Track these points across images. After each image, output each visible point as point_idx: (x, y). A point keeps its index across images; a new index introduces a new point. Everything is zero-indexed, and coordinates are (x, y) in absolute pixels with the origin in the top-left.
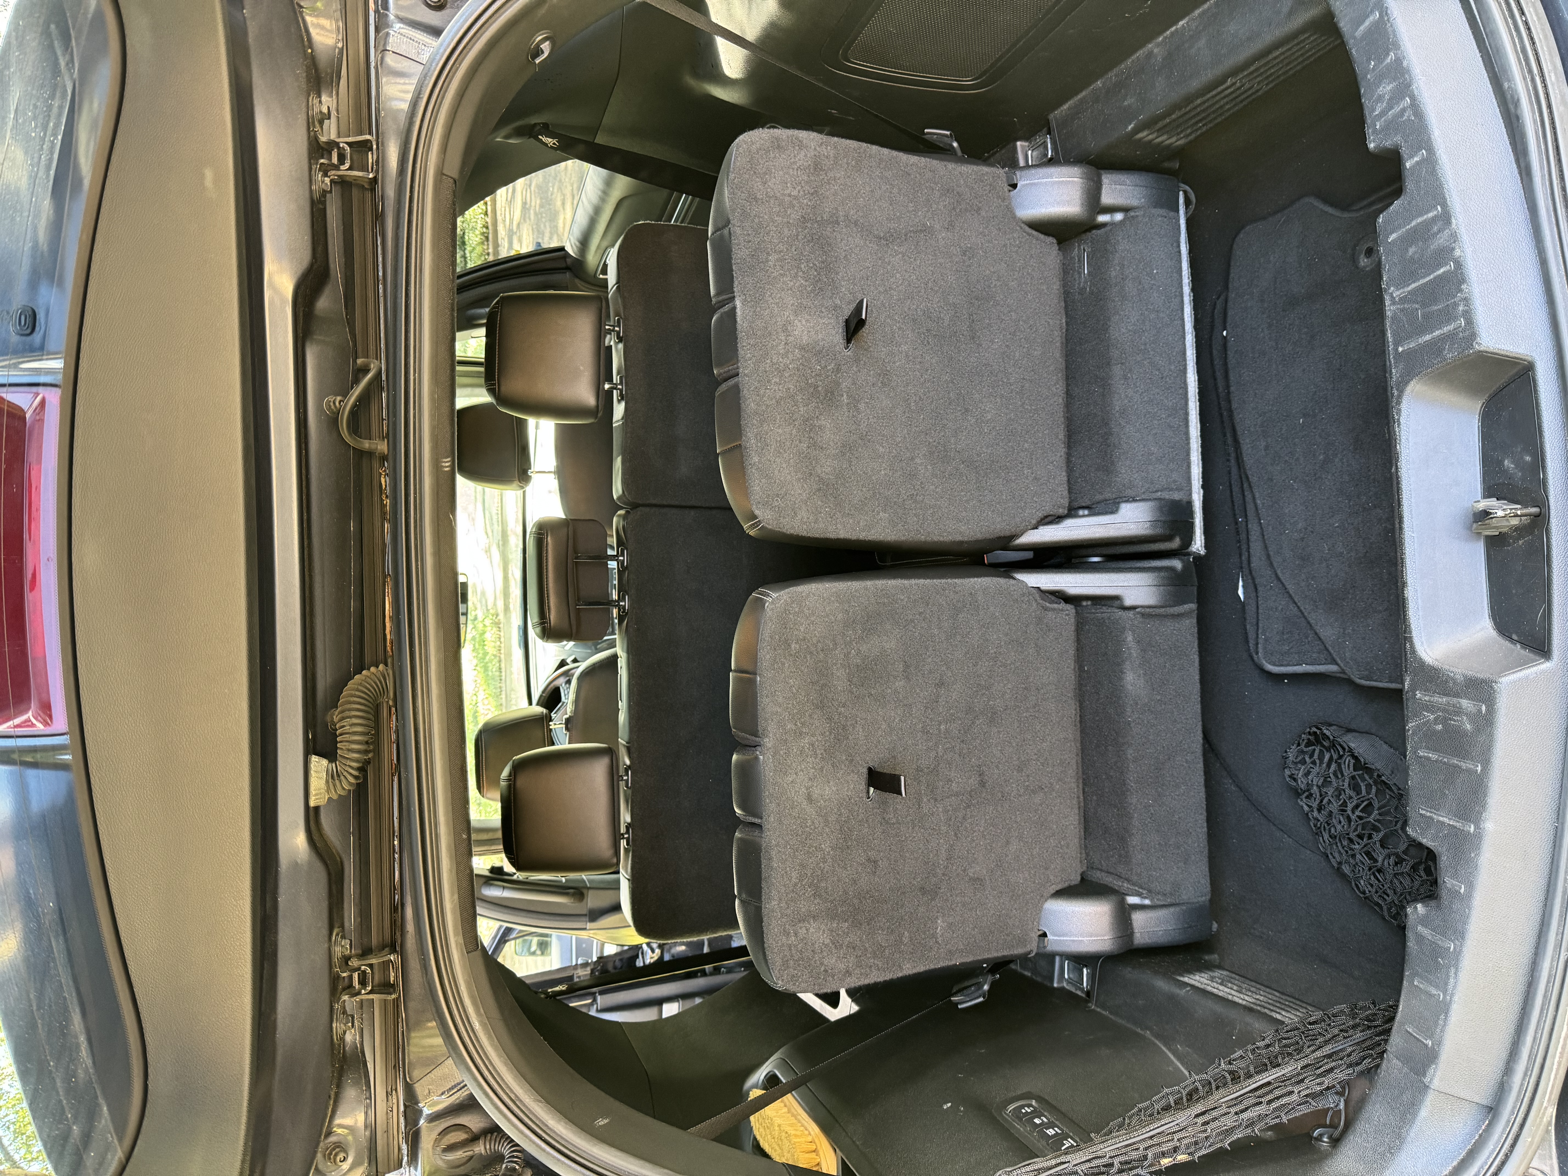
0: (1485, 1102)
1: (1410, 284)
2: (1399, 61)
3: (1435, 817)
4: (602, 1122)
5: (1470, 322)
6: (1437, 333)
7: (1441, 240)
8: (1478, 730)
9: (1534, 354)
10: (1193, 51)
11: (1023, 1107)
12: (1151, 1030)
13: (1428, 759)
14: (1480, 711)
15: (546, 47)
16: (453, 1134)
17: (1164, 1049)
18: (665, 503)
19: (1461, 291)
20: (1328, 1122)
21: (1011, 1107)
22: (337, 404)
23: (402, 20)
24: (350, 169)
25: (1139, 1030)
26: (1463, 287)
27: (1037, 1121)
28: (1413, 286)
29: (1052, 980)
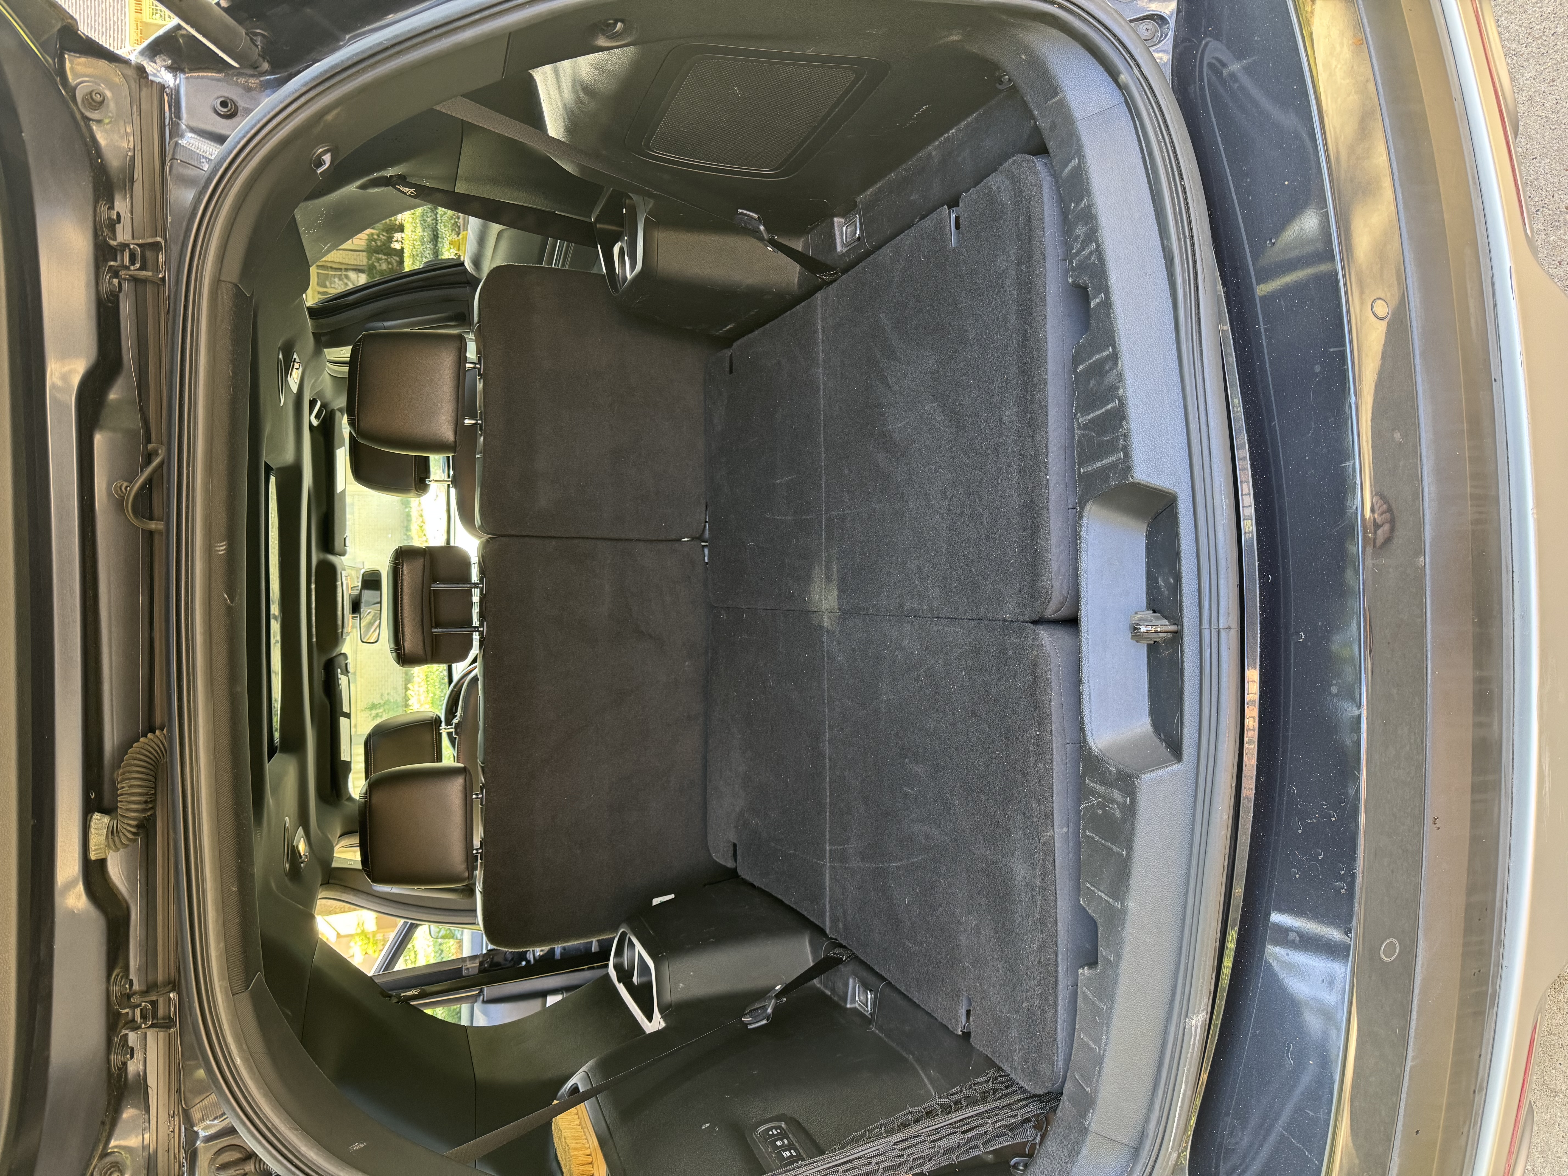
0: (1131, 1144)
1: (1089, 414)
2: (1089, 207)
3: (1096, 891)
4: (357, 1147)
5: (1127, 456)
6: (1105, 461)
7: (1111, 378)
8: (1124, 819)
9: (1176, 489)
10: (960, 159)
11: (771, 1129)
12: (913, 1055)
13: (1093, 838)
14: (1125, 801)
15: (327, 158)
16: (227, 1154)
17: (921, 1073)
18: (523, 533)
19: (1122, 427)
20: (1027, 1152)
21: (762, 1129)
22: (123, 489)
23: (193, 130)
24: (141, 269)
25: (904, 1054)
26: (1124, 423)
27: (779, 1143)
28: (1092, 415)
29: (845, 1001)
